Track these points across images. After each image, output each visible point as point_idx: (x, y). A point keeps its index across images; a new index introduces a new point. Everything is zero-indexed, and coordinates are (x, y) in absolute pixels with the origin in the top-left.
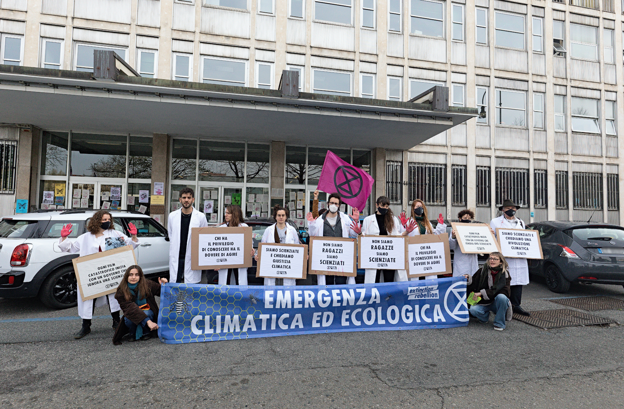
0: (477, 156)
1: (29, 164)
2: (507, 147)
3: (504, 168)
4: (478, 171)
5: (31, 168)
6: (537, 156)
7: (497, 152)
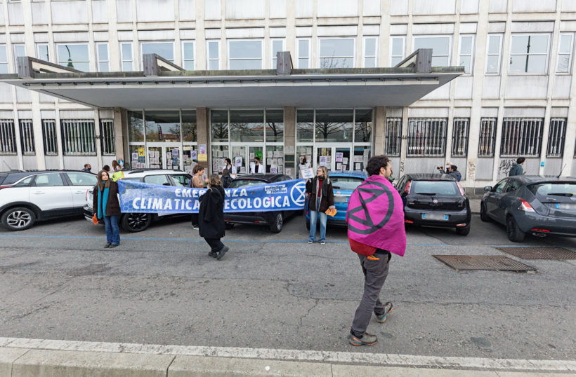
0: (484, 107)
1: (121, 135)
2: (519, 96)
3: (514, 118)
4: (482, 123)
5: (123, 137)
6: (555, 103)
7: (507, 102)
